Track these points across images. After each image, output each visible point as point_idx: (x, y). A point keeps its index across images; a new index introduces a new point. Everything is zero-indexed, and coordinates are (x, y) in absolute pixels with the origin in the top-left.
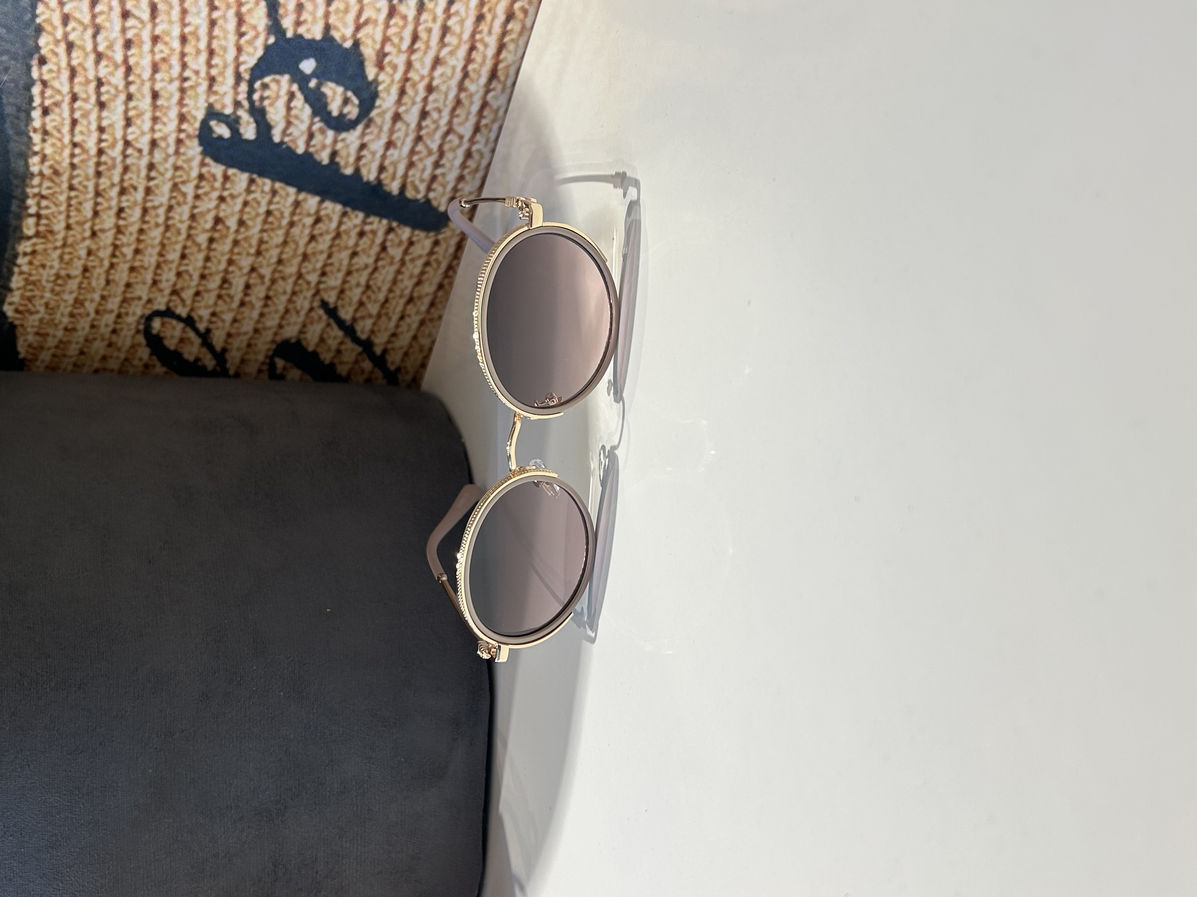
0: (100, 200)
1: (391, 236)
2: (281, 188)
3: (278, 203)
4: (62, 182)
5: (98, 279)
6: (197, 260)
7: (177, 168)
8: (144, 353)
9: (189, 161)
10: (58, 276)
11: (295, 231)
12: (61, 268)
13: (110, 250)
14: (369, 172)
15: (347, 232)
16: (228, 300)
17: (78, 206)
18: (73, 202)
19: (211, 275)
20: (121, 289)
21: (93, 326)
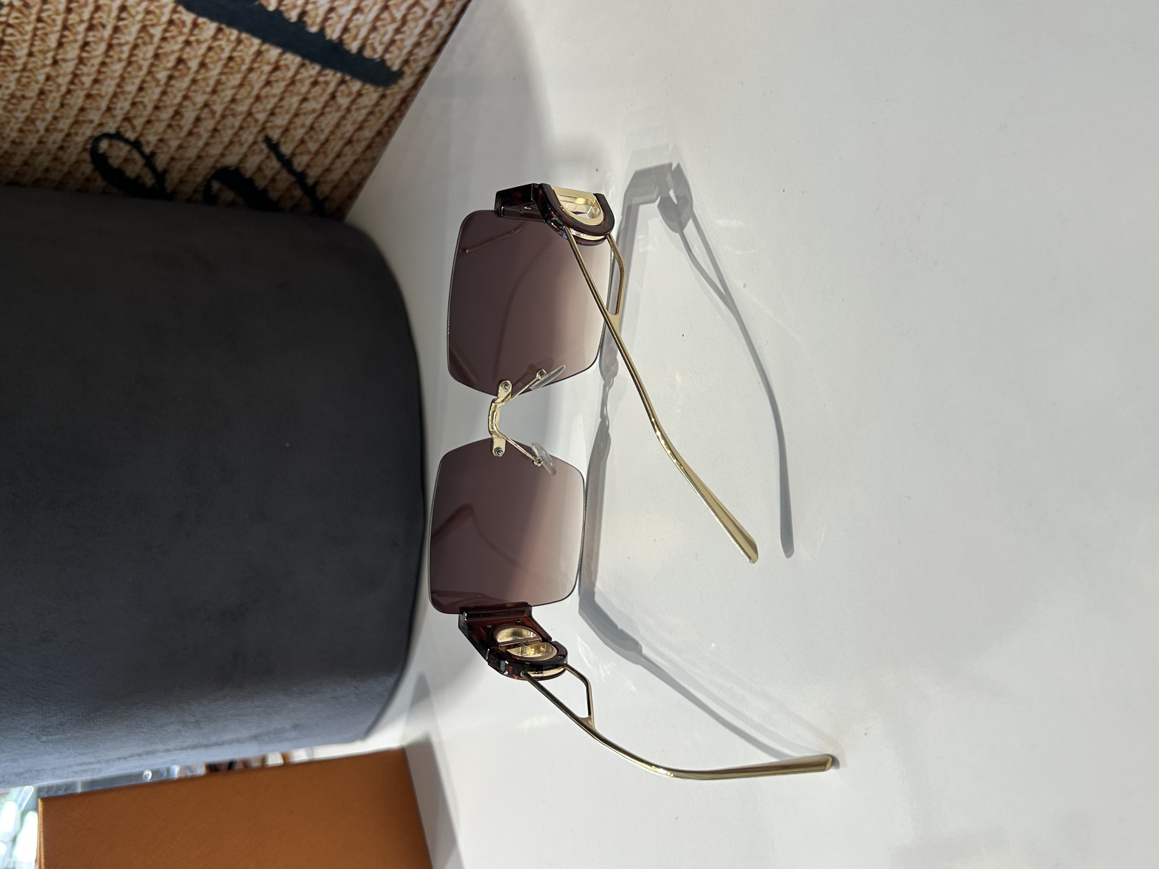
0: (66, 33)
1: (343, 88)
2: (247, 39)
3: (241, 51)
4: (31, 14)
5: (53, 102)
6: (153, 93)
7: (148, 12)
8: (87, 168)
9: (162, 7)
10: (13, 96)
11: (253, 76)
12: (17, 89)
13: (69, 78)
14: (333, 31)
15: (302, 81)
16: (177, 130)
17: (43, 37)
18: (39, 33)
19: (165, 107)
20: (75, 111)
21: (40, 142)
